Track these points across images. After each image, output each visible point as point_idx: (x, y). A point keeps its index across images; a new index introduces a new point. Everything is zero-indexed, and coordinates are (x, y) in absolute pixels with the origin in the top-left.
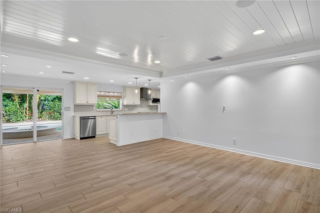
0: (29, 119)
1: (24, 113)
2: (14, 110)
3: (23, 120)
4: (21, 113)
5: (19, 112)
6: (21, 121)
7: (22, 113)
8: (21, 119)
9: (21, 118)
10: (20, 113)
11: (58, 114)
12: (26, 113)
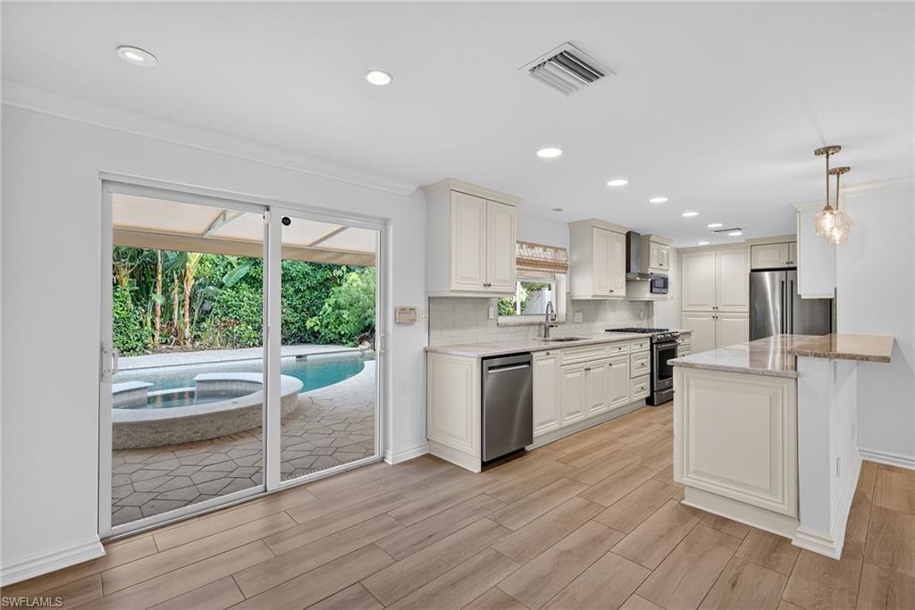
0: (162, 343)
1: (149, 324)
2: (117, 316)
3: (146, 346)
4: (138, 324)
5: (132, 320)
6: (138, 350)
7: (141, 323)
8: (140, 344)
9: (138, 340)
10: (135, 325)
11: (250, 327)
12: (153, 324)
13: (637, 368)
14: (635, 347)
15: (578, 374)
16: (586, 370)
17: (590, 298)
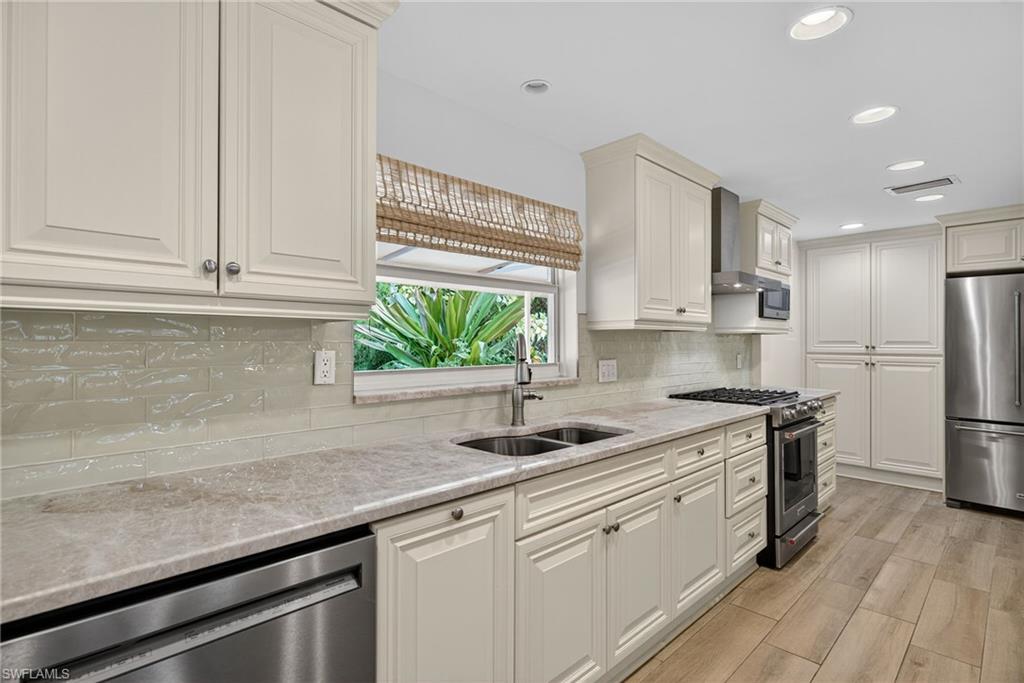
13: (740, 491)
14: (738, 443)
15: (582, 549)
16: (607, 531)
17: (631, 326)
